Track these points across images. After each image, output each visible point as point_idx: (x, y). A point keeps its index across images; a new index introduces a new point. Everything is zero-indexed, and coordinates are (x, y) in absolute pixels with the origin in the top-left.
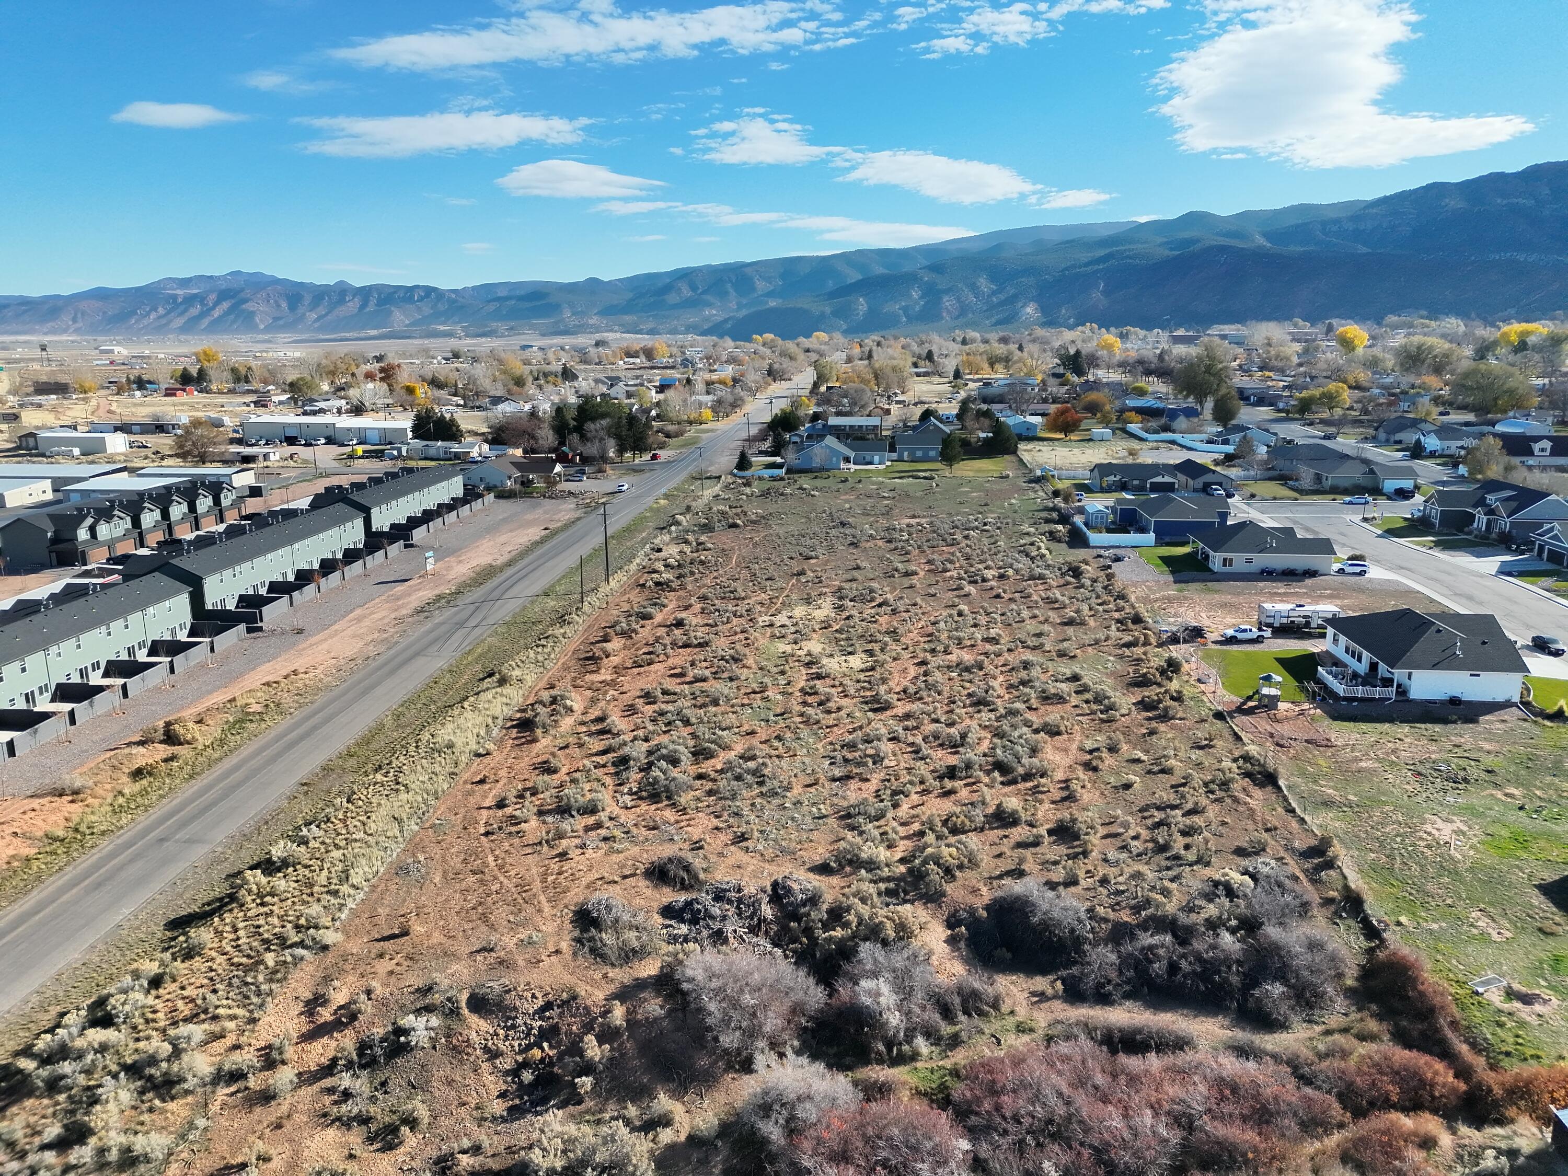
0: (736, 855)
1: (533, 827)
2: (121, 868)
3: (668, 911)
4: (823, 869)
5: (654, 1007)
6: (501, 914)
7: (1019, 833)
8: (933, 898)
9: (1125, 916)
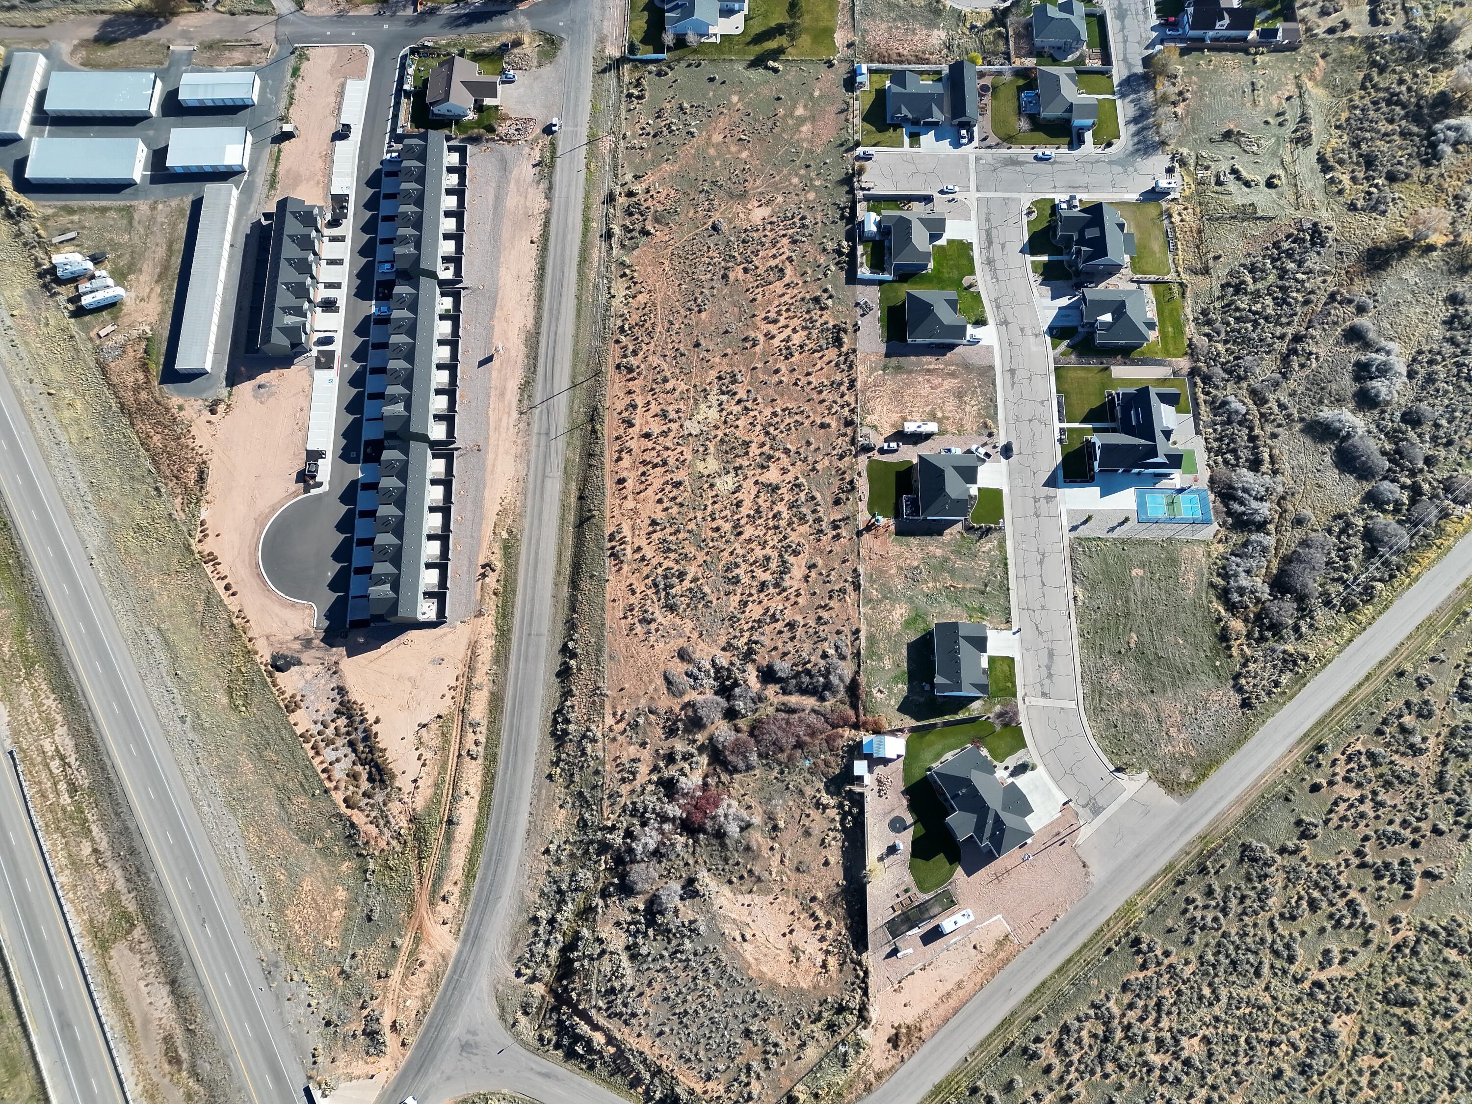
0: (702, 645)
1: (639, 629)
2: (527, 651)
3: (686, 674)
4: (724, 649)
5: (690, 713)
6: (645, 679)
7: (779, 625)
8: (754, 661)
9: (800, 669)
